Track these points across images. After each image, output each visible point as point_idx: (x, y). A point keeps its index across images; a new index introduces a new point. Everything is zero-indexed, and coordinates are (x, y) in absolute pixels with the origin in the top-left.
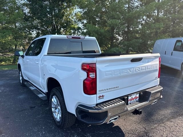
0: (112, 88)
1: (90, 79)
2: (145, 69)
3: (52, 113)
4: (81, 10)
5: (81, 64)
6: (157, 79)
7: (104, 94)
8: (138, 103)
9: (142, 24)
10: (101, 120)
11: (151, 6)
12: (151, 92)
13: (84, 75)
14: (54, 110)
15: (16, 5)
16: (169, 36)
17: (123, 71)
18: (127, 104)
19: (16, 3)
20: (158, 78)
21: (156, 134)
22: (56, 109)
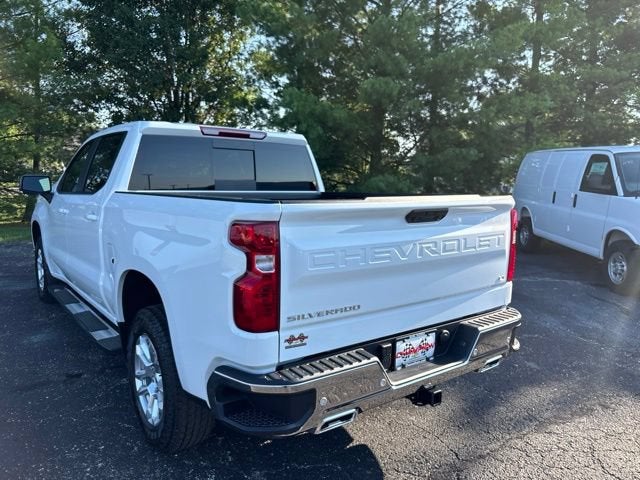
0: (336, 311)
1: (256, 277)
2: (459, 249)
3: (133, 395)
4: (271, 39)
5: (228, 222)
6: (503, 284)
7: (305, 331)
8: (431, 365)
9: (481, 97)
10: (292, 422)
11: (510, 35)
12: (477, 329)
13: (236, 263)
14: (143, 386)
15: (42, 14)
16: (573, 140)
17: (377, 250)
18: (392, 368)
19: (42, 9)
20: (508, 280)
21: (490, 475)
22: (149, 380)
